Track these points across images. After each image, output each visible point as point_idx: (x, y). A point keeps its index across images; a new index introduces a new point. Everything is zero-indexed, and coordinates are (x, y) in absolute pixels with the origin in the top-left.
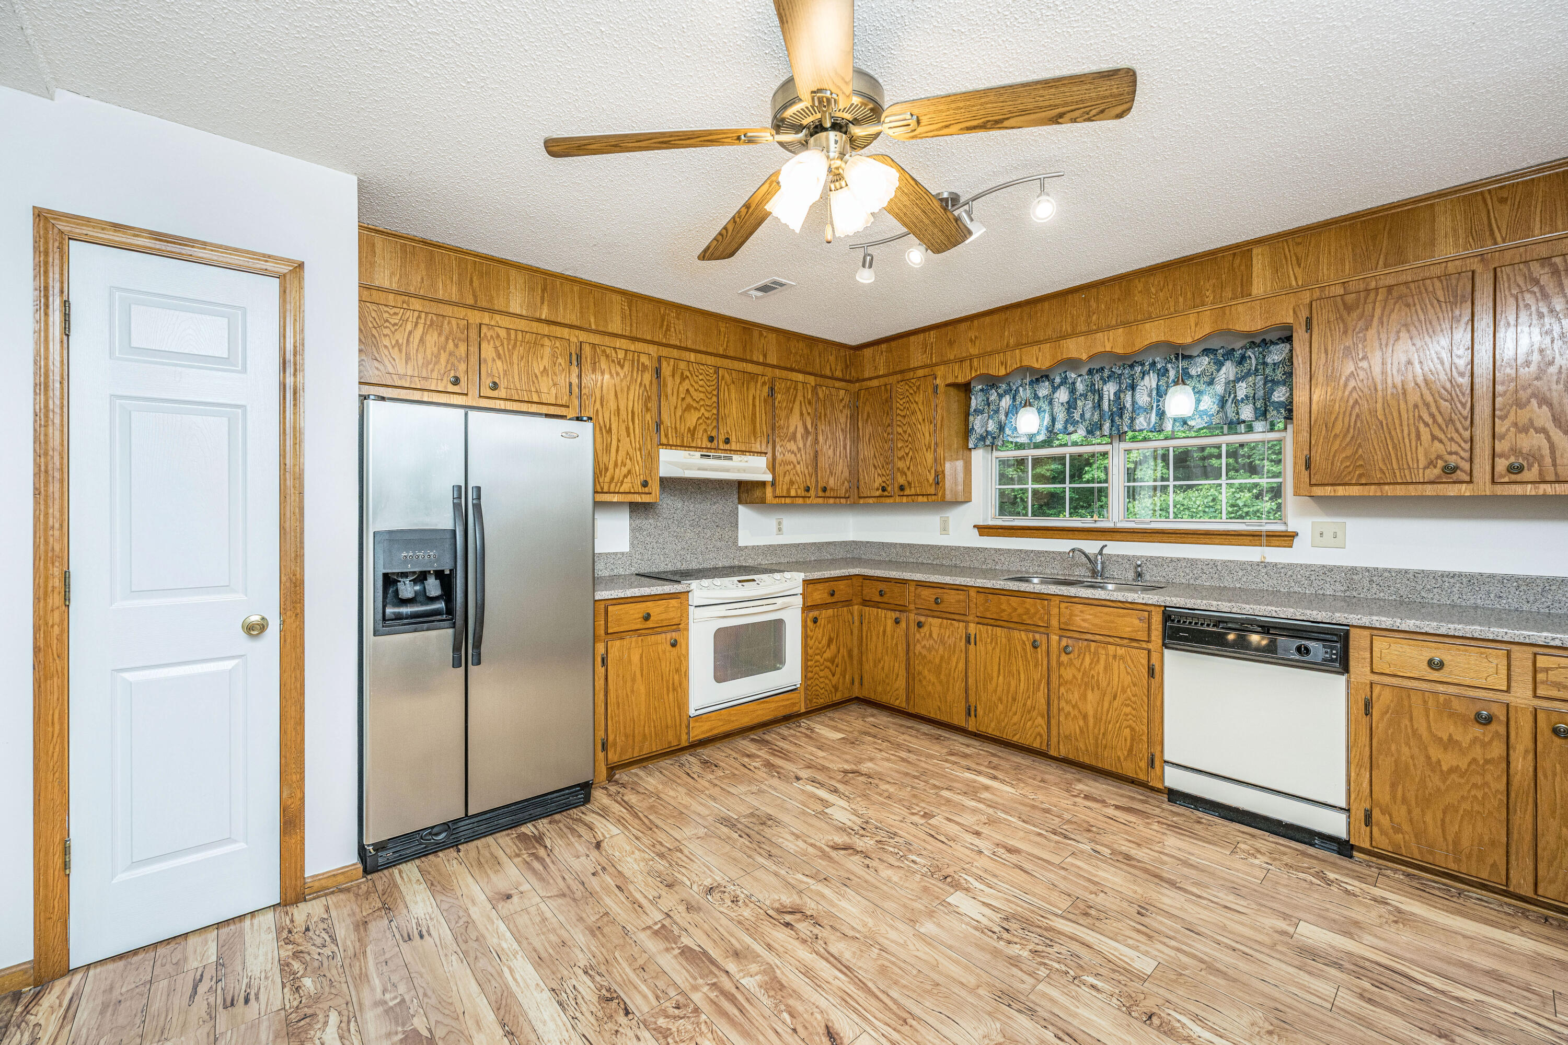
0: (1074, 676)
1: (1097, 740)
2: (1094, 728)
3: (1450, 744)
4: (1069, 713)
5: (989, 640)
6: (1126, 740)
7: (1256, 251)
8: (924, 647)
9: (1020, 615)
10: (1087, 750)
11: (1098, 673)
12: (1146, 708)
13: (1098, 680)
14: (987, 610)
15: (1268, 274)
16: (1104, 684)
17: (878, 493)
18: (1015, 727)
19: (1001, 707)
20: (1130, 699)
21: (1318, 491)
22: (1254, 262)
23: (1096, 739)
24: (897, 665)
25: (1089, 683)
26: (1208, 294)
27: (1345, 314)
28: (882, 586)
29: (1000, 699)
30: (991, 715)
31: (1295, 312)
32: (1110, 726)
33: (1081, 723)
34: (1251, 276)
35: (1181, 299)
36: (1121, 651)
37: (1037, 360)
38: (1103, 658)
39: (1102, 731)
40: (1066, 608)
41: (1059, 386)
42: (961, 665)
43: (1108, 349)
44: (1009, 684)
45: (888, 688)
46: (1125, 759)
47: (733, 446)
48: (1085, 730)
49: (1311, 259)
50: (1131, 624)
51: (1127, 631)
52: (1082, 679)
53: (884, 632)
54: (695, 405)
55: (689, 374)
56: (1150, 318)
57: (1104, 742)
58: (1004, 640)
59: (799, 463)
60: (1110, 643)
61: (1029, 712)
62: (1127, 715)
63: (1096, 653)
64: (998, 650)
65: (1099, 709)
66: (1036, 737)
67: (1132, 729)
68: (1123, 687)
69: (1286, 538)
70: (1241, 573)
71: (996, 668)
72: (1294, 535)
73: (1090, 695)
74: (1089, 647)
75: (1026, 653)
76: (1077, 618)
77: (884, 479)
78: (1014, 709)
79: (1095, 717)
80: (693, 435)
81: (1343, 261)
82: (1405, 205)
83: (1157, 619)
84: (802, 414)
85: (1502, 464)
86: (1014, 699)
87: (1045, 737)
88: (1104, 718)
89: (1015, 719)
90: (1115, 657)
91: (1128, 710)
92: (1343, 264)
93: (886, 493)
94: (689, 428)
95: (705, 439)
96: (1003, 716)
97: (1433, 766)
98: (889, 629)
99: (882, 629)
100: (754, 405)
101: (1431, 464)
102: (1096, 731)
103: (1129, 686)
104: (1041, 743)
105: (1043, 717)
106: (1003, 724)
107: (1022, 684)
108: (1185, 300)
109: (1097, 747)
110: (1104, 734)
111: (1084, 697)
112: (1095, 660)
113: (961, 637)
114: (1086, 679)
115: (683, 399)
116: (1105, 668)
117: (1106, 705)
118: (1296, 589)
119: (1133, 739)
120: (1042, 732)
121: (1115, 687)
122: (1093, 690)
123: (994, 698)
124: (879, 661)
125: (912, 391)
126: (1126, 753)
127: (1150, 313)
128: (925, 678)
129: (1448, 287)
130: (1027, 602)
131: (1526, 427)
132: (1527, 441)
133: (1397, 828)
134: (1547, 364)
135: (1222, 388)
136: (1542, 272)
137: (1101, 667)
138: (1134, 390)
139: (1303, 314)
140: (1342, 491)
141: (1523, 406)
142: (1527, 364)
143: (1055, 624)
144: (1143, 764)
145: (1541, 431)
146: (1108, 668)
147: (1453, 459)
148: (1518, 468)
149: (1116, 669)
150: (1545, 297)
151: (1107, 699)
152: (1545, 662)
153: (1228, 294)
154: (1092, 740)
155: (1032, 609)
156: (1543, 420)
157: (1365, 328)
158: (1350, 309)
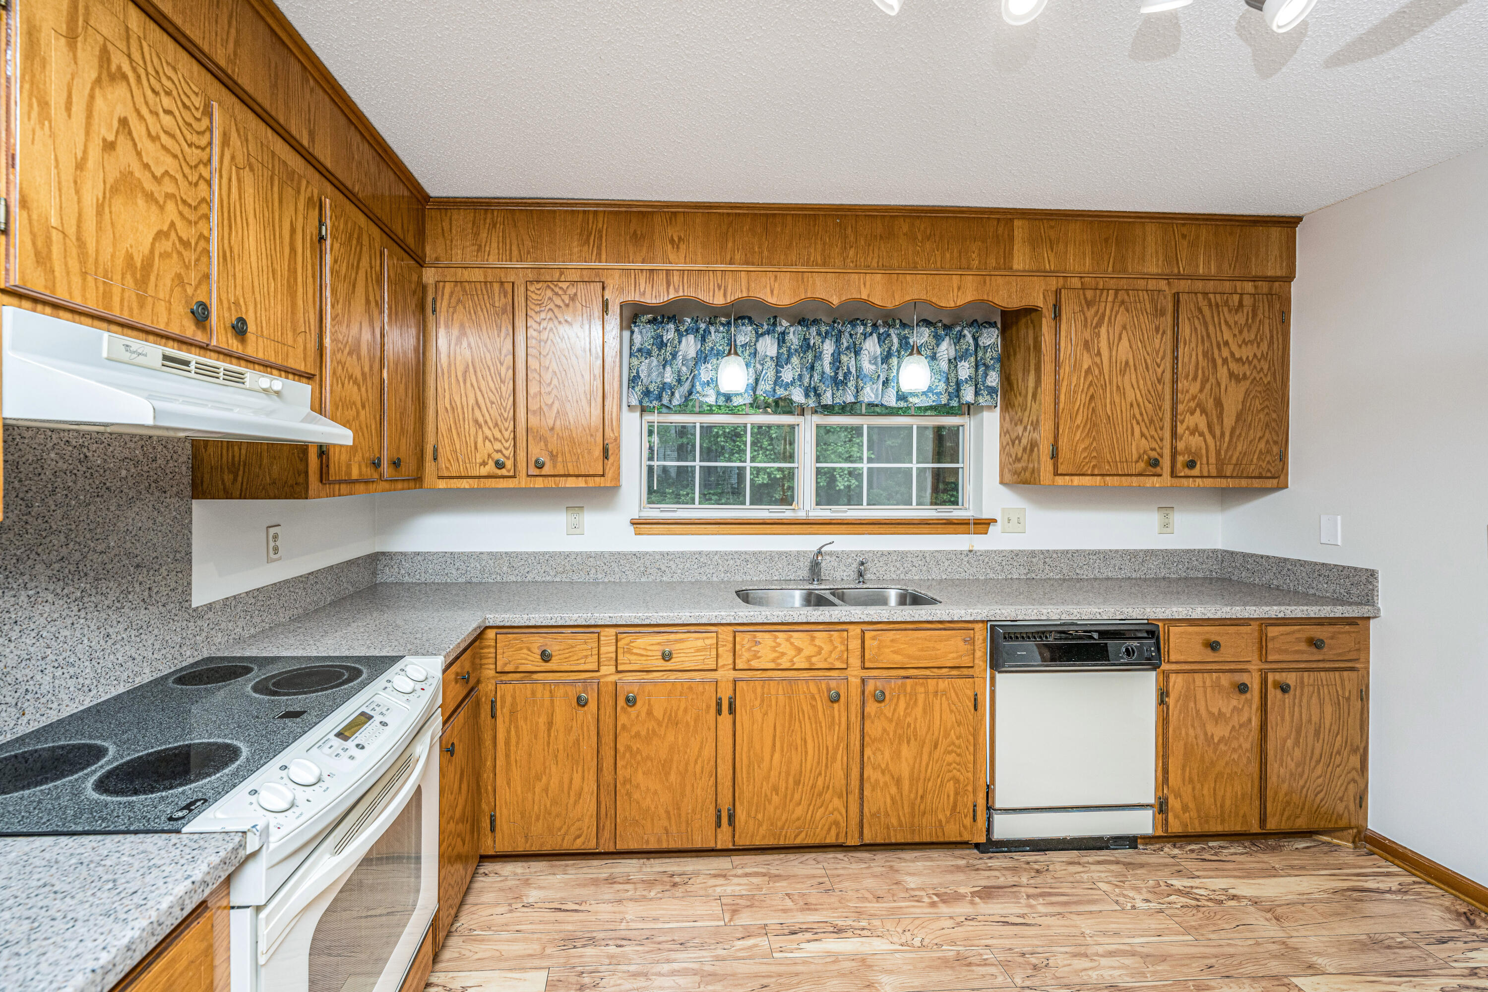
0: (884, 730)
1: (913, 808)
2: (910, 792)
3: (1219, 717)
4: (877, 781)
5: (757, 703)
6: (948, 796)
7: (1017, 223)
8: (638, 735)
9: (809, 658)
10: (901, 825)
11: (916, 719)
12: (971, 749)
13: (915, 728)
14: (756, 657)
15: (1027, 250)
16: (922, 732)
17: (484, 471)
18: (797, 824)
19: (776, 799)
20: (953, 744)
21: (1060, 480)
22: (1016, 233)
23: (912, 805)
24: (577, 777)
25: (903, 734)
26: (974, 256)
27: (1085, 309)
28: (538, 642)
29: (776, 789)
30: (760, 816)
31: (1044, 297)
32: (930, 784)
33: (894, 790)
34: (1013, 247)
35: (948, 255)
36: (943, 684)
37: (772, 292)
38: (921, 698)
39: (920, 792)
40: (874, 638)
41: (762, 335)
42: (708, 751)
43: (864, 296)
44: (789, 762)
45: (558, 823)
46: (948, 822)
47: (251, 350)
48: (898, 798)
49: (1061, 246)
50: (952, 648)
51: (950, 658)
52: (895, 732)
53: (550, 724)
54: (149, 185)
55: (126, 68)
56: (915, 268)
57: (922, 807)
58: (781, 697)
59: (363, 407)
60: (927, 677)
61: (820, 795)
62: (949, 764)
63: (913, 696)
64: (771, 715)
65: (917, 765)
66: (830, 829)
67: (957, 781)
68: (945, 731)
70: (947, 563)
71: (768, 742)
72: (992, 521)
73: (905, 751)
74: (904, 686)
75: (816, 711)
76: (887, 650)
77: (498, 446)
78: (797, 797)
79: (911, 779)
80: (142, 282)
81: (1084, 254)
82: (1124, 217)
83: (981, 636)
84: (368, 301)
85: (1182, 460)
86: (797, 783)
87: (843, 825)
88: (922, 776)
89: (799, 811)
90: (936, 693)
91: (950, 758)
92: (1084, 259)
93: (504, 472)
94: (130, 257)
95: (180, 309)
96: (778, 812)
97: (1209, 739)
98: (559, 718)
99: (542, 720)
100: (293, 249)
101: (1140, 457)
102: (912, 796)
103: (953, 727)
104: (837, 835)
105: (840, 796)
106: (779, 824)
107: (810, 758)
108: (952, 259)
109: (914, 817)
110: (922, 797)
111: (897, 755)
112: (915, 700)
113: (708, 707)
114: (900, 731)
115: (109, 146)
116: (925, 711)
117: (925, 757)
118: (992, 576)
119: (957, 793)
120: (839, 818)
121: (936, 733)
122: (908, 742)
123: (766, 788)
124: (538, 778)
125: (559, 302)
126: (948, 814)
127: (915, 263)
128: (638, 786)
129: (1152, 300)
130: (821, 637)
131: (1194, 431)
132: (1195, 441)
133: (1185, 808)
134: (1205, 381)
135: (944, 365)
136: (1203, 304)
137: (919, 711)
138: (857, 353)
139: (1051, 301)
140: (1077, 481)
141: (1192, 413)
142: (1195, 378)
143: (855, 661)
144: (968, 821)
145: (1202, 434)
146: (928, 709)
147: (1153, 454)
148: (1191, 464)
149: (937, 708)
150: (1206, 324)
151: (926, 751)
152: (1273, 631)
153: (992, 262)
154: (907, 810)
155: (827, 648)
156: (1203, 426)
157: (1099, 325)
158: (1089, 304)
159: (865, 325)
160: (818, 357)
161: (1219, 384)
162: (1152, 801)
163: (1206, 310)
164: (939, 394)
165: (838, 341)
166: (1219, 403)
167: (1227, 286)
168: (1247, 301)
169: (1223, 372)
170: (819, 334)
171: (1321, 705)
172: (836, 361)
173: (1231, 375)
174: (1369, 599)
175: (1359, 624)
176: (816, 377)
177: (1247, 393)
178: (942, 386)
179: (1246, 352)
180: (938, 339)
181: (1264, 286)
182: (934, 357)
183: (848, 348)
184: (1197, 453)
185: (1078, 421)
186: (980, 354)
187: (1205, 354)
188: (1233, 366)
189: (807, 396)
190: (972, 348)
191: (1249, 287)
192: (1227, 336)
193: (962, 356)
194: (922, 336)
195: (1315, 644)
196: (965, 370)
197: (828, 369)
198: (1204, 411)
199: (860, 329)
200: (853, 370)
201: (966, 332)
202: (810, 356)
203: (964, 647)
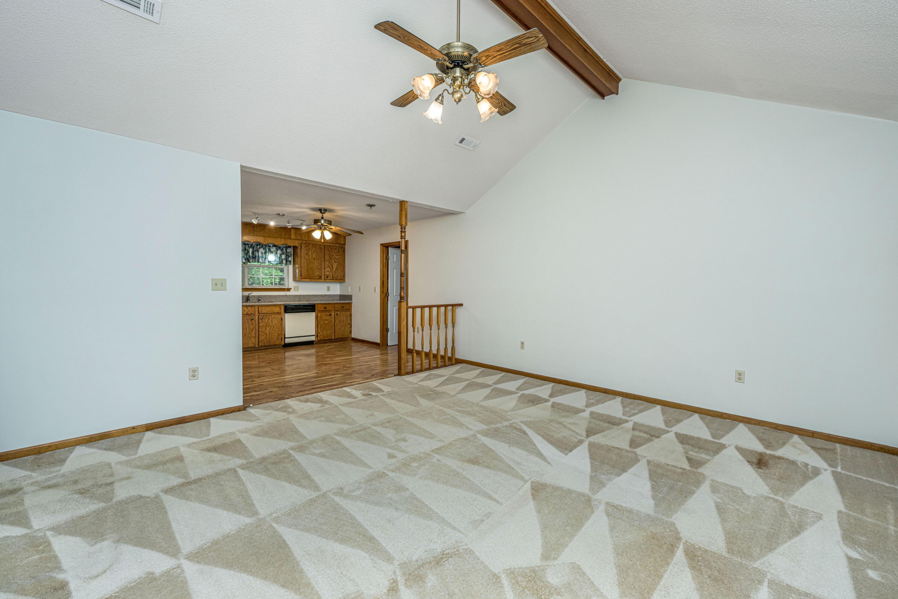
0: (263, 325)
3: (327, 320)
4: (262, 334)
6: (276, 337)
9: (247, 312)
10: (267, 342)
12: (281, 328)
13: (269, 324)
15: (294, 235)
16: (271, 325)
18: (246, 343)
20: (277, 327)
21: (302, 280)
22: (292, 232)
25: (267, 325)
26: (283, 235)
31: (298, 244)
32: (273, 334)
33: (265, 336)
34: (291, 234)
36: (275, 316)
38: (271, 319)
40: (261, 308)
43: (259, 241)
46: (277, 342)
49: (301, 235)
50: (277, 310)
51: (277, 311)
52: (265, 325)
57: (271, 339)
60: (272, 315)
61: (250, 338)
65: (270, 331)
66: (252, 344)
67: (278, 334)
68: (275, 324)
69: (289, 290)
72: (291, 289)
73: (268, 328)
74: (267, 316)
75: (248, 322)
76: (263, 310)
78: (245, 338)
79: (269, 334)
83: (283, 307)
85: (325, 276)
87: (255, 343)
88: (271, 333)
90: (274, 318)
91: (277, 329)
92: (306, 238)
97: (325, 324)
101: (318, 276)
102: (269, 337)
103: (277, 324)
104: (254, 345)
105: (254, 337)
107: (248, 331)
108: (278, 235)
110: (271, 337)
111: (266, 329)
112: (269, 319)
116: (271, 321)
119: (278, 336)
120: (254, 341)
126: (277, 340)
129: (320, 247)
130: (249, 308)
131: (328, 271)
132: (328, 273)
133: (321, 336)
134: (330, 262)
135: (279, 255)
136: (329, 248)
137: (270, 321)
138: (258, 252)
139: (300, 245)
140: (305, 280)
141: (327, 268)
142: (328, 261)
143: (257, 313)
144: (280, 340)
145: (329, 272)
146: (272, 321)
147: (320, 275)
148: (327, 277)
149: (274, 320)
150: (330, 252)
151: (272, 328)
152: (336, 305)
153: (287, 237)
154: (268, 339)
155: (251, 310)
156: (329, 270)
157: (309, 250)
158: (307, 246)
159: (260, 246)
160: (248, 252)
161: (332, 263)
162: (314, 334)
163: (330, 249)
164: (277, 261)
165: (253, 249)
166: (332, 267)
167: (334, 245)
168: (337, 248)
169: (333, 260)
170: (248, 247)
171: (344, 317)
172: (253, 253)
173: (335, 261)
174: (351, 300)
175: (350, 304)
176: (248, 256)
177: (337, 265)
178: (278, 260)
179: (337, 257)
180: (277, 250)
181: (341, 245)
182: (276, 253)
183: (256, 250)
184: (328, 275)
185: (305, 268)
186: (287, 253)
187: (330, 257)
188: (335, 260)
189: (246, 260)
190: (285, 252)
191: (338, 245)
192: (334, 254)
193: (283, 254)
194: (273, 249)
195: (343, 307)
196: (283, 257)
197: (251, 255)
198: (329, 268)
199: (259, 247)
200: (257, 256)
201: (284, 249)
202: (246, 252)
203: (279, 309)
